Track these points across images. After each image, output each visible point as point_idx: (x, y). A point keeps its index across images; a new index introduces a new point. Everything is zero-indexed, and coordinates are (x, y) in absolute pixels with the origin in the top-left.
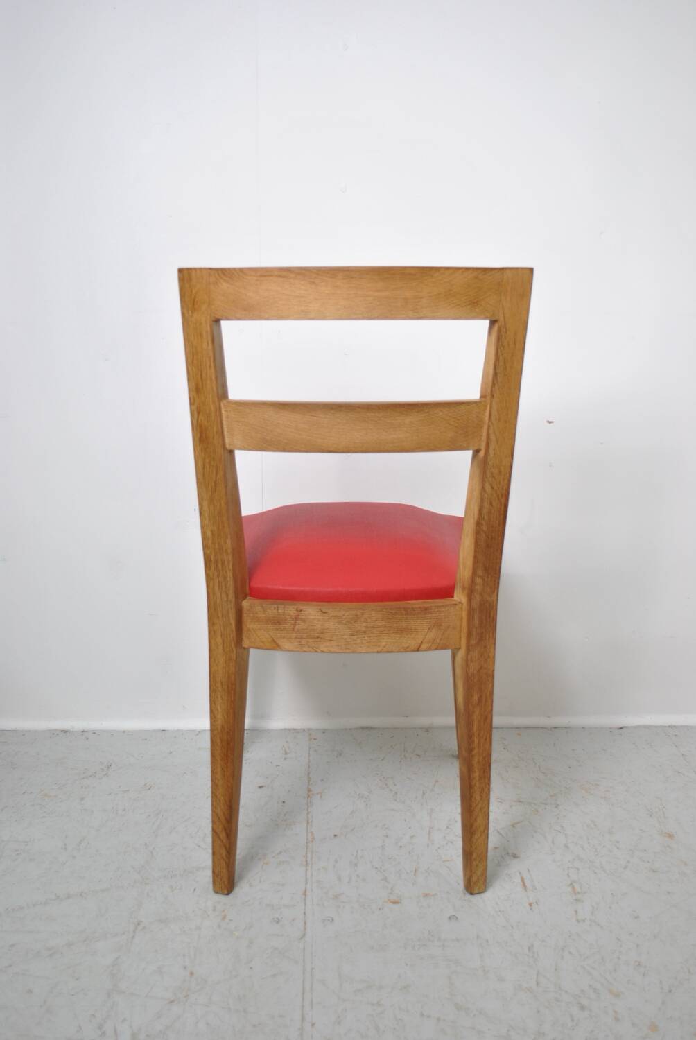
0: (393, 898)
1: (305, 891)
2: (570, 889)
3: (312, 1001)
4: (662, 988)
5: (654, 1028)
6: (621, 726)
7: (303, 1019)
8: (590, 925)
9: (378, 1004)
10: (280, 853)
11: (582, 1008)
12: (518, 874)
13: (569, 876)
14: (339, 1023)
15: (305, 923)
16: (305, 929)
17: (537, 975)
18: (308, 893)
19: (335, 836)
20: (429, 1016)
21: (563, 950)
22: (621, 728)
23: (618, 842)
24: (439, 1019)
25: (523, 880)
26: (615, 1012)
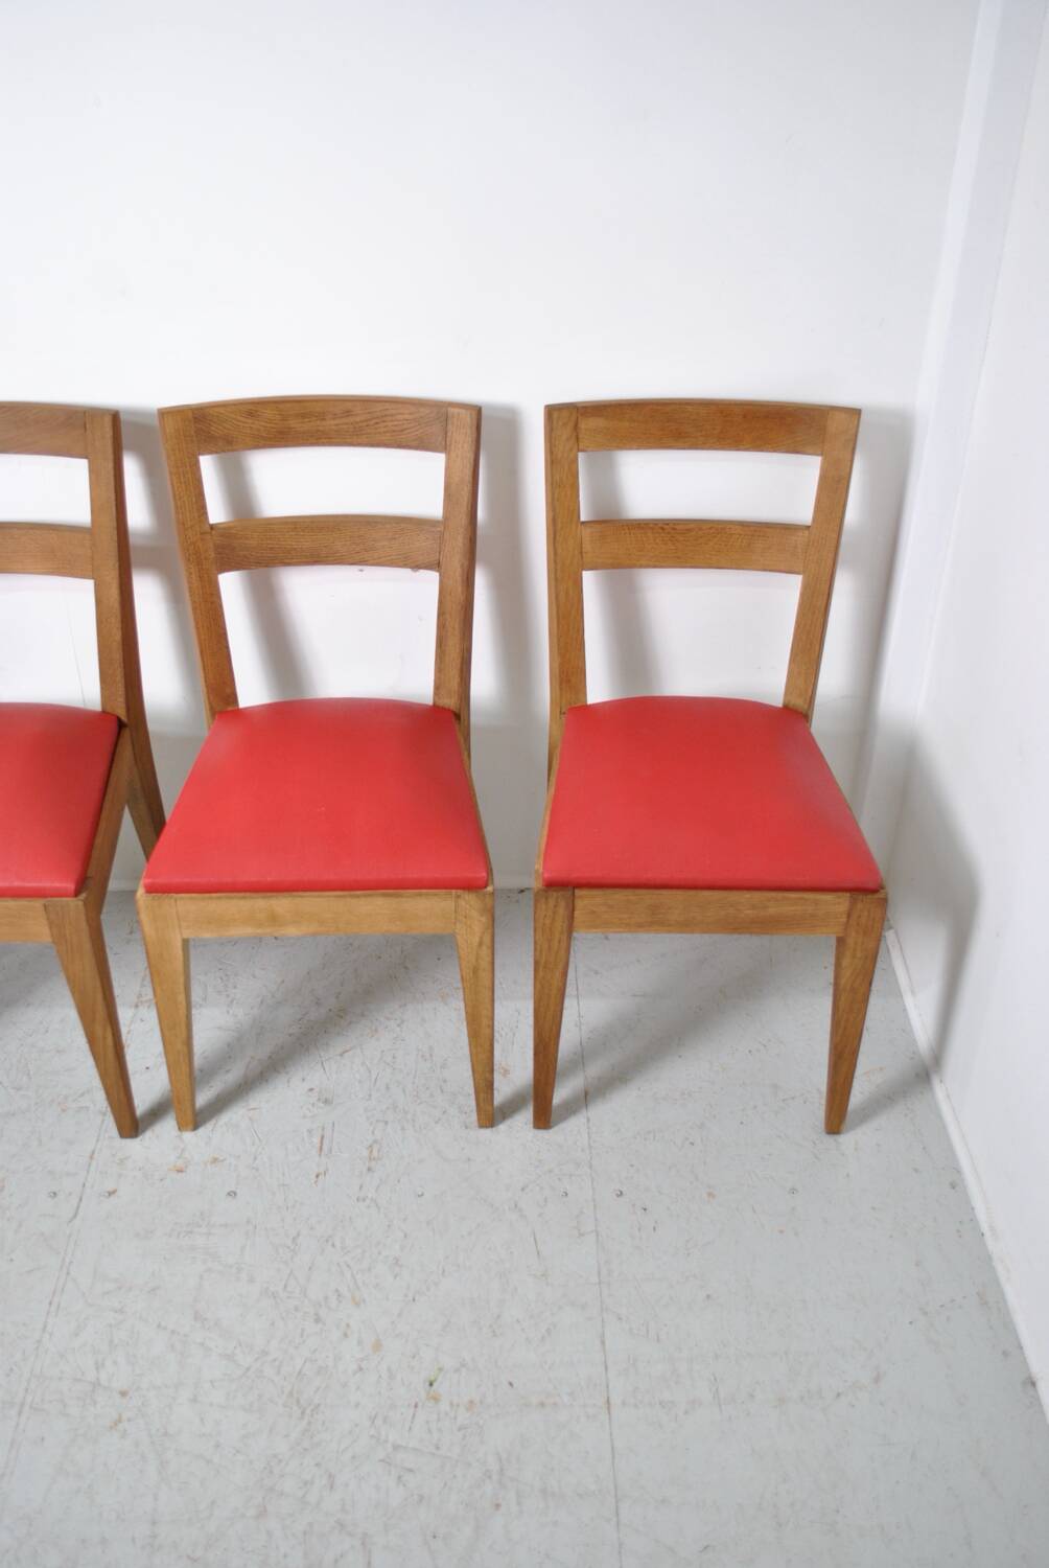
0: (180, 1163)
1: (93, 1153)
2: (365, 1153)
3: (59, 1306)
4: (406, 1296)
5: (378, 1346)
6: (523, 887)
7: (44, 1329)
8: (369, 1207)
9: (121, 1311)
10: (82, 1095)
12: (320, 1130)
13: (373, 1133)
14: (77, 1335)
15: (81, 1200)
16: (78, 1208)
17: (290, 1275)
18: (96, 1155)
19: (147, 1068)
20: (165, 1328)
21: (327, 1241)
22: (522, 891)
23: (445, 1081)
24: (173, 1332)
25: (322, 1137)
26: (348, 1325)
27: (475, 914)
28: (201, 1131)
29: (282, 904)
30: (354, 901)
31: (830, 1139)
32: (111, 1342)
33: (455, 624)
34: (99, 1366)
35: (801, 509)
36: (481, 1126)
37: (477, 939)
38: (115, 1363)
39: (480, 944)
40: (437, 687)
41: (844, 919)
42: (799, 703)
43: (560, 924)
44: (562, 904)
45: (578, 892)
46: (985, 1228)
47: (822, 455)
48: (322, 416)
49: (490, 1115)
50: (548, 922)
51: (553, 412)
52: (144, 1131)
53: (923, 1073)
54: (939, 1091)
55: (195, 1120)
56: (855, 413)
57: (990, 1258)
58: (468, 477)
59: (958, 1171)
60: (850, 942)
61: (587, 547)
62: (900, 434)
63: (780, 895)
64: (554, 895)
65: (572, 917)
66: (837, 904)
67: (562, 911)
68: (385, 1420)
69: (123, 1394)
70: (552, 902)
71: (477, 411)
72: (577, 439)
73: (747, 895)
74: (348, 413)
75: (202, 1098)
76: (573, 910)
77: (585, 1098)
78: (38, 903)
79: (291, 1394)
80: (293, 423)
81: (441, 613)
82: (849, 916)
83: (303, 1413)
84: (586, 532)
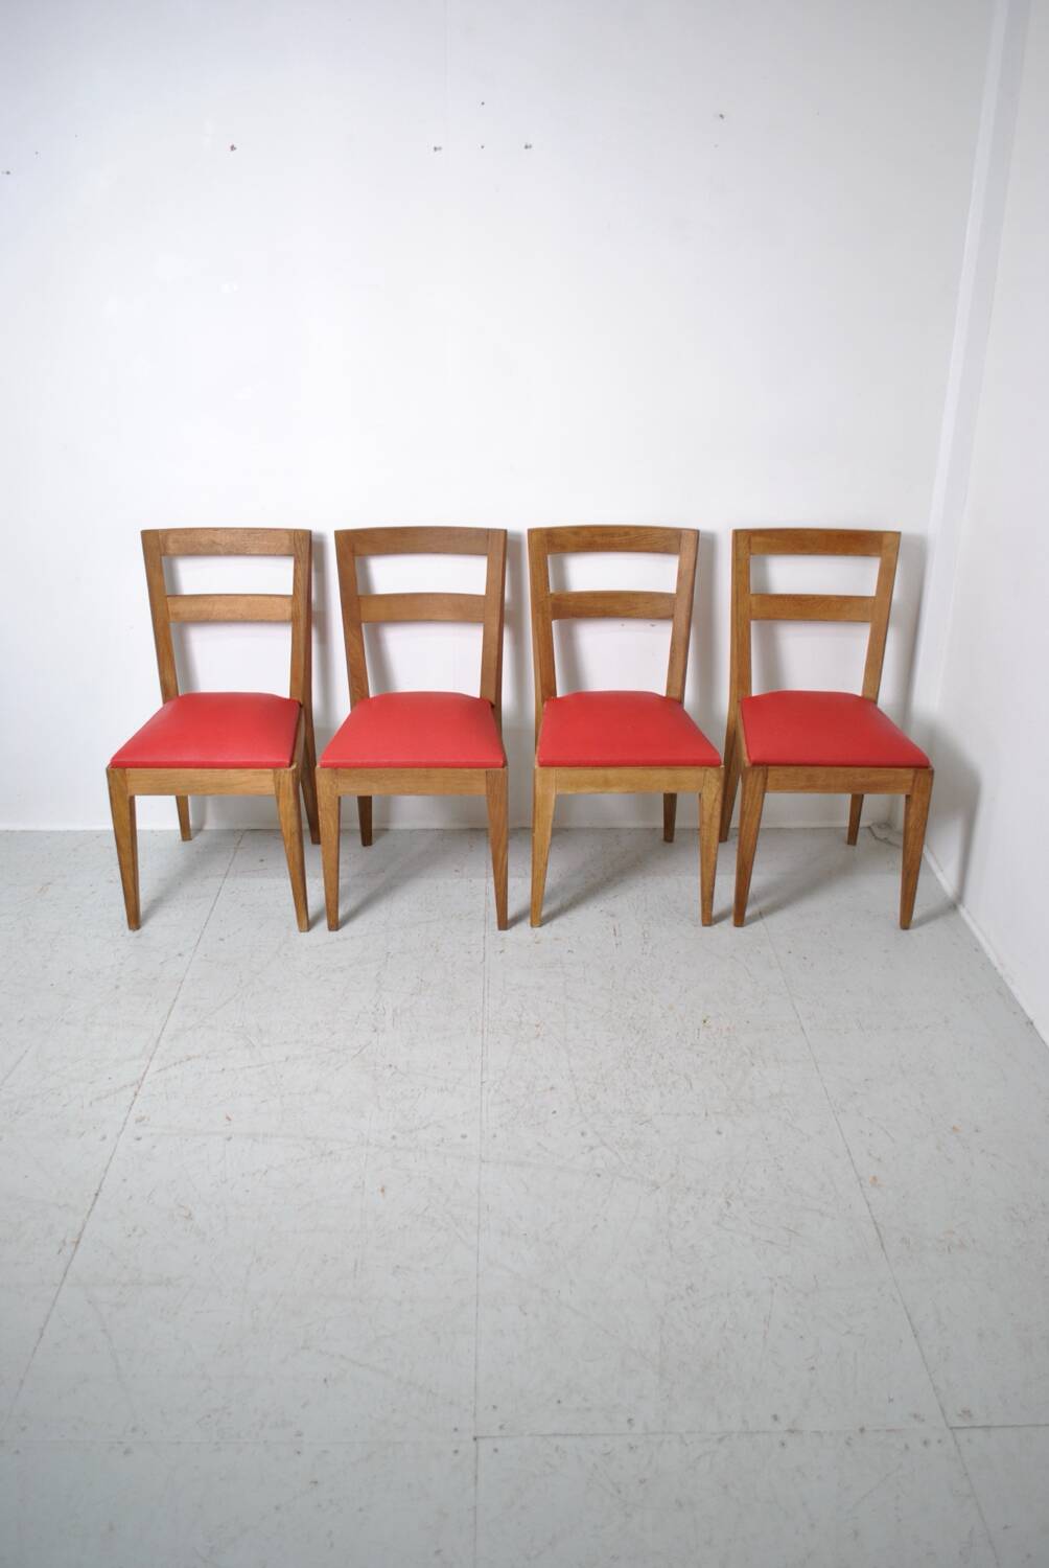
2: (641, 936)
3: (488, 994)
4: (681, 990)
5: (671, 1008)
8: (649, 957)
9: (524, 996)
11: (635, 998)
12: (612, 927)
13: (643, 928)
14: (502, 1005)
15: (485, 954)
16: (484, 957)
17: (613, 982)
18: (486, 937)
20: (551, 1002)
21: (630, 969)
24: (556, 1003)
26: (652, 1001)
27: (714, 780)
28: (544, 927)
29: (612, 773)
30: (651, 772)
31: (905, 932)
32: (523, 1007)
33: (680, 649)
34: (520, 1016)
35: (870, 589)
36: (705, 925)
37: (714, 796)
38: (527, 1015)
39: (715, 800)
40: (669, 687)
41: (911, 784)
42: (870, 695)
43: (759, 787)
44: (761, 775)
45: (770, 768)
46: (996, 964)
47: (880, 555)
48: (612, 535)
49: (709, 920)
50: (753, 785)
51: (736, 533)
52: (510, 927)
53: (953, 906)
54: (963, 911)
55: (540, 922)
56: (899, 533)
57: (1001, 978)
58: (692, 567)
59: (978, 943)
60: (915, 796)
61: (754, 607)
62: (921, 549)
63: (876, 769)
64: (756, 768)
65: (765, 784)
66: (908, 774)
67: (760, 778)
68: (683, 1034)
69: (537, 1026)
70: (755, 773)
71: (698, 532)
72: (750, 548)
73: (859, 770)
74: (627, 534)
75: (544, 913)
76: (766, 779)
77: (761, 915)
78: (483, 771)
79: (629, 1025)
80: (599, 540)
81: (673, 644)
82: (914, 781)
83: (638, 1032)
84: (754, 599)
